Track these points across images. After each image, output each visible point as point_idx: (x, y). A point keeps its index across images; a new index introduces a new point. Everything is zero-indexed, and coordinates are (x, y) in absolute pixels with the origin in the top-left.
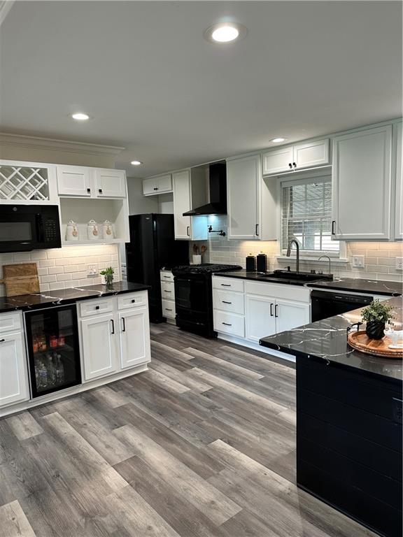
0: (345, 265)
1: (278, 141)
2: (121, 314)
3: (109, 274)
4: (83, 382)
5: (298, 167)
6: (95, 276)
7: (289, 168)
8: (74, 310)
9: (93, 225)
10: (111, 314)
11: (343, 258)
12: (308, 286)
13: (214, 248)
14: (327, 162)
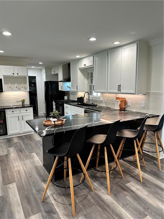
0: (102, 101)
1: (78, 57)
2: (22, 114)
3: (23, 101)
4: (8, 135)
5: (86, 66)
6: (19, 102)
7: (84, 66)
8: (4, 112)
9: (16, 85)
10: (18, 114)
11: (101, 99)
12: (84, 108)
13: (71, 94)
14: (93, 64)
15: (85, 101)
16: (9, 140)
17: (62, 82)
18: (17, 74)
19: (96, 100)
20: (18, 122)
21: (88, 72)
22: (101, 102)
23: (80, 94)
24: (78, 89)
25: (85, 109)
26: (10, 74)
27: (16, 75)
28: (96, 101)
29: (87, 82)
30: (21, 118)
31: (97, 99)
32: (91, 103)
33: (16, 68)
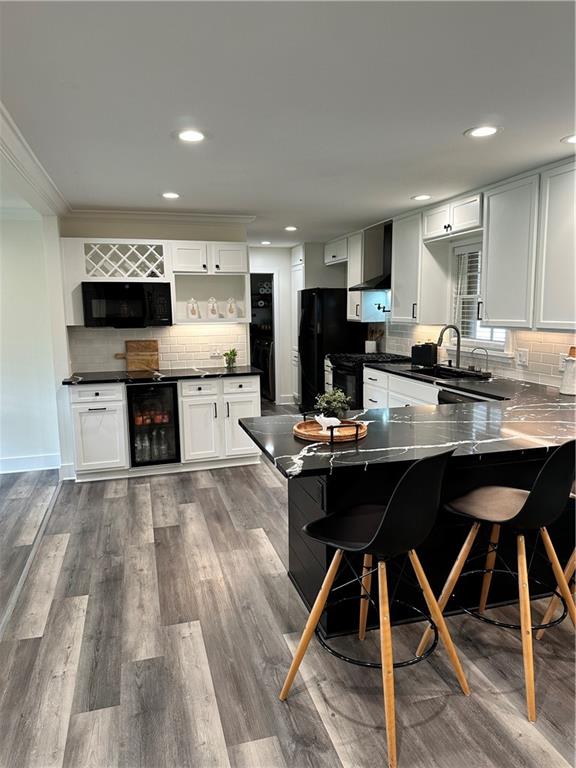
0: (510, 361)
1: (423, 198)
2: (228, 398)
3: (231, 357)
4: (183, 461)
5: (454, 230)
6: (219, 357)
7: (444, 232)
8: (175, 387)
9: (212, 303)
10: (215, 397)
11: (509, 353)
13: (391, 334)
14: (478, 224)
15: (443, 360)
16: (185, 480)
17: (358, 292)
18: (217, 266)
19: (487, 355)
20: (213, 423)
21: (457, 253)
22: (507, 363)
23: (425, 334)
24: (417, 315)
25: (441, 388)
26: (194, 267)
27: (212, 271)
28: (487, 360)
29: (455, 290)
30: (222, 410)
31: (490, 353)
32: (464, 366)
33: (214, 246)
